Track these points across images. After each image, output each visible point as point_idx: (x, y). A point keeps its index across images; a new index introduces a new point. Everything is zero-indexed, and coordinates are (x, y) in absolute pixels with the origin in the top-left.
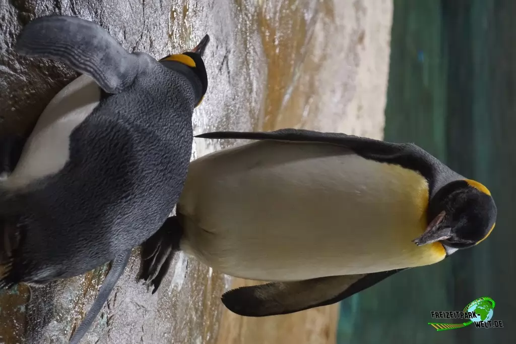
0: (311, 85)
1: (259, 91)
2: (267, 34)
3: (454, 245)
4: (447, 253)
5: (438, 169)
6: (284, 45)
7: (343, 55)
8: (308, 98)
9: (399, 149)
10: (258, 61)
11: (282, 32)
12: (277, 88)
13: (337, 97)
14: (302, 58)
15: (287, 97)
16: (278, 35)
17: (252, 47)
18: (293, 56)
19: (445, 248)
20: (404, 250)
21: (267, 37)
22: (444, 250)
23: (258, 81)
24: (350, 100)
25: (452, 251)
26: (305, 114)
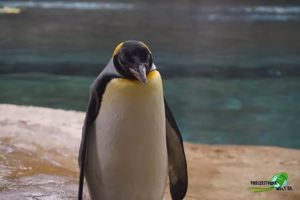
0: (50, 152)
1: (55, 179)
2: (20, 173)
3: (150, 65)
4: (155, 70)
5: (106, 72)
6: (27, 164)
7: (33, 133)
8: (57, 154)
9: (94, 95)
10: (36, 178)
11: (20, 165)
12: (52, 169)
13: (58, 137)
14: (35, 155)
15: (57, 164)
16: (21, 167)
17: (28, 182)
18: (34, 159)
19: (152, 71)
20: (153, 94)
21: (23, 173)
22: (153, 71)
23: (48, 179)
24: (59, 130)
25: (154, 67)
26: (67, 155)
